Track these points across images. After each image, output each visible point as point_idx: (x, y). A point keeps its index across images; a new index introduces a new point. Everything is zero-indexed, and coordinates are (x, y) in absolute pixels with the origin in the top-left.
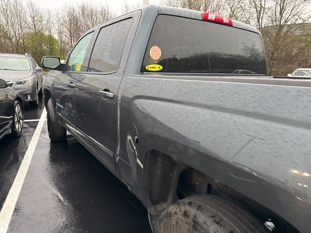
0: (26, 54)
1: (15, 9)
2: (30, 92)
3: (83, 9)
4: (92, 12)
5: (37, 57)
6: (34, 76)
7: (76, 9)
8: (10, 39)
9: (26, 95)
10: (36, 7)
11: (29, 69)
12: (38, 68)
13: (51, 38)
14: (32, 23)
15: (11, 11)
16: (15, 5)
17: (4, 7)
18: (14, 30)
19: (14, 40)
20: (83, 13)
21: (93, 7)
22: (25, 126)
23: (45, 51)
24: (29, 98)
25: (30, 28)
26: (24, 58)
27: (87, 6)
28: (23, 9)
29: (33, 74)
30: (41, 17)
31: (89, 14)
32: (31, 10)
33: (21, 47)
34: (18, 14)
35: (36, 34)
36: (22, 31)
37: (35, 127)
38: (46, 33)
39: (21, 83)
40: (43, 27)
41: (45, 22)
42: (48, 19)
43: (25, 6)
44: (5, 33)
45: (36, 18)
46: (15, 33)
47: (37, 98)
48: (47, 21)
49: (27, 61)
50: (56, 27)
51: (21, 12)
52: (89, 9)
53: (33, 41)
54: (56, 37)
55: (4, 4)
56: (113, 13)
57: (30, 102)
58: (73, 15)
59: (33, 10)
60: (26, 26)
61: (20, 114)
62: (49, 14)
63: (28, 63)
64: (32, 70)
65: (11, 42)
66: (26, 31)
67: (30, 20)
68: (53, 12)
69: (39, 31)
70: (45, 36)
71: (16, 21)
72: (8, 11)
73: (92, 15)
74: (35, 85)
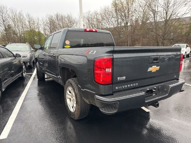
0: (27, 43)
1: (19, 18)
2: (29, 61)
3: (57, 16)
4: (62, 17)
5: (32, 44)
6: (30, 54)
7: (53, 16)
8: (16, 34)
9: (27, 62)
10: (31, 16)
11: (28, 50)
12: (32, 49)
13: (39, 33)
14: (29, 25)
15: (17, 19)
16: (19, 15)
17: (13, 17)
18: (18, 29)
19: (18, 35)
20: (57, 18)
21: (63, 15)
22: (27, 75)
23: (36, 40)
24: (28, 64)
25: (27, 28)
26: (25, 45)
27: (60, 14)
28: (23, 17)
29: (30, 52)
30: (34, 22)
31: (60, 18)
32: (28, 18)
33: (23, 39)
34: (21, 21)
35: (31, 31)
36: (23, 30)
37: (31, 76)
38: (37, 30)
39: (24, 57)
40: (35, 27)
41: (36, 24)
42: (38, 23)
43: (25, 16)
44: (13, 31)
45: (31, 22)
46: (19, 31)
47: (32, 64)
48: (37, 24)
49: (27, 46)
50: (42, 27)
51: (22, 19)
52: (61, 16)
53: (30, 35)
54: (42, 32)
55: (13, 16)
56: (74, 17)
57: (29, 66)
58: (52, 19)
59: (29, 18)
60: (25, 27)
61: (25, 69)
62: (38, 20)
63: (27, 48)
64: (29, 51)
65: (17, 36)
66: (25, 29)
67: (27, 23)
68: (40, 18)
69: (33, 29)
70: (36, 32)
71: (20, 24)
72: (16, 19)
73: (62, 19)
74: (31, 58)
